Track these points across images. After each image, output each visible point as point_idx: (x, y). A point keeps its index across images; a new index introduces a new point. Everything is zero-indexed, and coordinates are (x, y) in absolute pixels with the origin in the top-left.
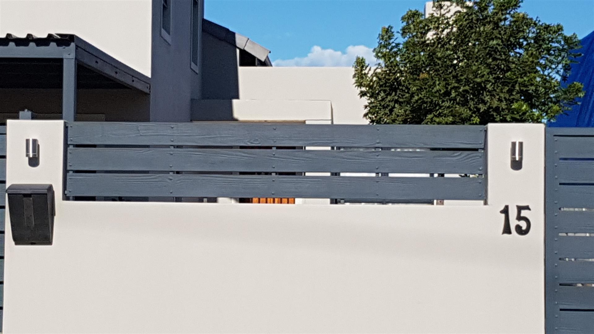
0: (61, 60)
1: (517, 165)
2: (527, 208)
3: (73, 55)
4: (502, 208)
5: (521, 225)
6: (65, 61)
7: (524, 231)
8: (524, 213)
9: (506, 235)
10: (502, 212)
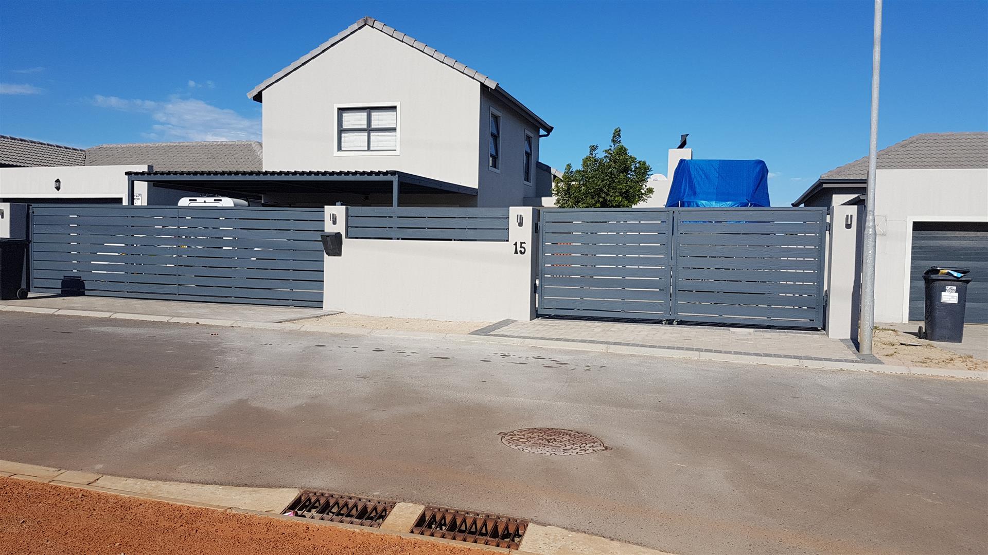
0: (392, 181)
1: (521, 224)
2: (524, 243)
3: (397, 180)
4: (514, 243)
5: (522, 250)
6: (394, 182)
7: (523, 252)
8: (523, 245)
9: (516, 254)
10: (514, 245)
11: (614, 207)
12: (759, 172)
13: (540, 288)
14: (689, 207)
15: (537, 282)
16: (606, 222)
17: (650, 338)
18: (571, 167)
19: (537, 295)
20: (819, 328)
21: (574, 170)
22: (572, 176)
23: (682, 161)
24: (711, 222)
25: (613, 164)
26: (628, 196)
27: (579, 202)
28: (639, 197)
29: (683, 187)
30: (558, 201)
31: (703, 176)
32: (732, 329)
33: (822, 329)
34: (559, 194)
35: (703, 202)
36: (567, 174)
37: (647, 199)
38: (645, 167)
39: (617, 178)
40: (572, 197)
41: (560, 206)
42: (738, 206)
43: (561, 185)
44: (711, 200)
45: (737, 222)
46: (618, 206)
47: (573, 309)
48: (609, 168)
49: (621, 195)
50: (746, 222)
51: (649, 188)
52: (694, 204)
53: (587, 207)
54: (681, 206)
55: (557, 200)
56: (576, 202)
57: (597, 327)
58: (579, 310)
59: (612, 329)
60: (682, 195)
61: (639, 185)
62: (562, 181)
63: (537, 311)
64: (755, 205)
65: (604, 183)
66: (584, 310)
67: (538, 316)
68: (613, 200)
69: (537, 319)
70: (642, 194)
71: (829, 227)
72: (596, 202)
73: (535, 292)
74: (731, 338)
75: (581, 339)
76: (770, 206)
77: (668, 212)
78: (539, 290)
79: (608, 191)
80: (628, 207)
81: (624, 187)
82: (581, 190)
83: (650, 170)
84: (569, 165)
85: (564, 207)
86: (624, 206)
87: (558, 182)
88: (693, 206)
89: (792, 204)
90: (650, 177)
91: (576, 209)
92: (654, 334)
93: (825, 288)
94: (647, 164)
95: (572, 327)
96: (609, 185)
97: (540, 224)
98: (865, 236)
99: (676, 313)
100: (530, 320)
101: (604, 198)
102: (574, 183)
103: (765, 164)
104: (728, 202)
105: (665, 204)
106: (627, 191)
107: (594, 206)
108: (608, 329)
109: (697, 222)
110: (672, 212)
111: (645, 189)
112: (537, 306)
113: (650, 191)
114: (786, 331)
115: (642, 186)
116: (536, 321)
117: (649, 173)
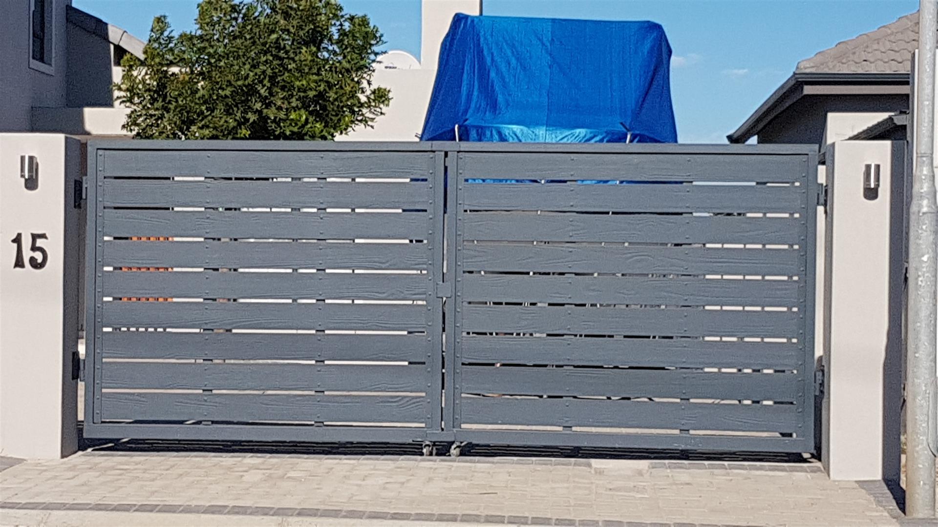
1: (31, 183)
2: (43, 236)
4: (14, 237)
5: (36, 257)
7: (39, 264)
8: (40, 243)
9: (18, 269)
10: (14, 241)
11: (286, 138)
12: (651, 51)
13: (89, 366)
14: (480, 140)
15: (82, 349)
16: (267, 179)
17: (392, 494)
18: (167, 25)
19: (81, 385)
20: (806, 456)
21: (176, 34)
22: (171, 50)
23: (459, 19)
24: (535, 181)
25: (282, 22)
26: (324, 108)
27: (192, 122)
28: (353, 112)
29: (464, 89)
30: (132, 120)
31: (514, 61)
32: (596, 463)
33: (813, 456)
34: (136, 100)
35: (516, 128)
36: (156, 45)
37: (372, 120)
38: (367, 33)
39: (293, 59)
40: (172, 107)
41: (138, 134)
42: (601, 141)
43: (140, 73)
44: (536, 123)
45: (599, 182)
46: (299, 136)
47: (182, 422)
48: (273, 32)
49: (305, 107)
50: (622, 182)
51: (379, 89)
52: (494, 132)
53: (214, 137)
54: (460, 140)
55: (130, 117)
56: (183, 122)
57: (250, 468)
58: (199, 423)
59: (292, 474)
60: (462, 108)
61: (353, 80)
62: (143, 63)
63: (80, 431)
64: (643, 139)
65: (258, 71)
66: (213, 422)
67: (83, 444)
68: (284, 120)
69: (80, 453)
70: (362, 105)
71: (825, 196)
72: (240, 124)
73: (76, 376)
74: (594, 486)
75: (208, 504)
76: (676, 141)
77: (432, 155)
78: (86, 371)
79: (271, 94)
80: (324, 138)
81: (313, 85)
82: (198, 90)
83: (379, 40)
84: (160, 20)
85: (151, 137)
86: (313, 137)
87: (131, 67)
88: (491, 139)
89: (730, 138)
90: (379, 58)
91: (183, 142)
92: (403, 483)
93: (819, 352)
94: (371, 25)
95: (180, 471)
96: (272, 79)
97: (88, 183)
98: (913, 218)
99: (456, 423)
100: (63, 456)
101: (260, 112)
102: (175, 70)
103: (663, 32)
104: (578, 131)
105: (420, 132)
106: (321, 95)
107: (232, 134)
108: (280, 472)
109: (501, 181)
110: (443, 153)
111: (368, 93)
112: (81, 417)
113: (381, 96)
114: (726, 463)
115: (358, 82)
116: (79, 458)
117: (376, 49)
